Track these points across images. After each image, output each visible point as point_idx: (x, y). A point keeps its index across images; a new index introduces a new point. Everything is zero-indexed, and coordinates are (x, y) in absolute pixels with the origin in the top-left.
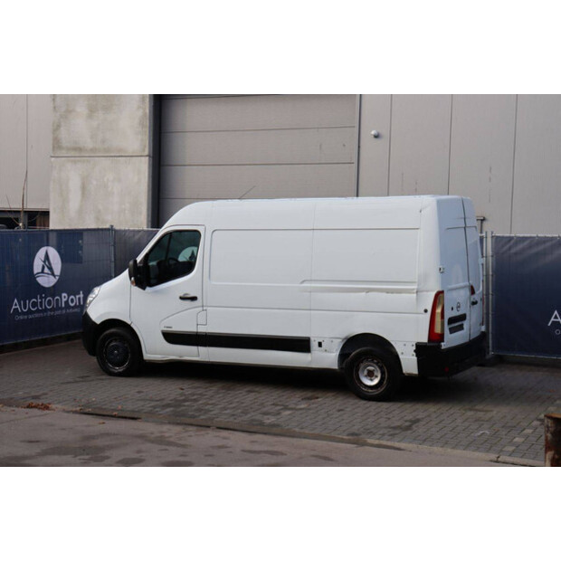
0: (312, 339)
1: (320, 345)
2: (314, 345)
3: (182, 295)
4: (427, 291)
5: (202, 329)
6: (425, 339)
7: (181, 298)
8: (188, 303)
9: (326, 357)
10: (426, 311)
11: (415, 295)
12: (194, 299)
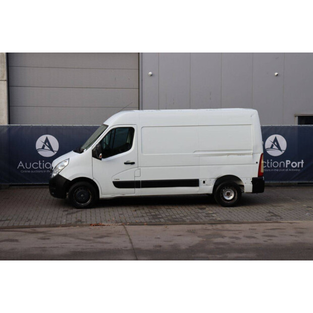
0: (200, 180)
1: (204, 182)
2: (201, 182)
3: (125, 162)
4: (257, 153)
5: (137, 179)
6: (256, 176)
7: (125, 163)
8: (129, 166)
9: (207, 188)
10: (257, 163)
11: (252, 156)
12: (133, 163)
